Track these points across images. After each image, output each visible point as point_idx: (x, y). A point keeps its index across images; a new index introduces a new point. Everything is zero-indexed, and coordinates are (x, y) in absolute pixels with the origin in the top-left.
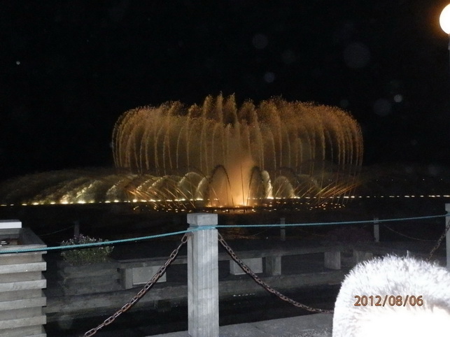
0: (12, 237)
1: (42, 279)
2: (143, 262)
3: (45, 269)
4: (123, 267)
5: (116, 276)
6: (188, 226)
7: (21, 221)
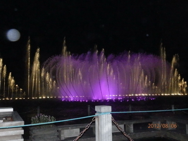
0: (8, 116)
1: (22, 138)
2: (70, 127)
3: (23, 134)
4: (60, 129)
5: (57, 134)
6: (96, 112)
7: (13, 108)
